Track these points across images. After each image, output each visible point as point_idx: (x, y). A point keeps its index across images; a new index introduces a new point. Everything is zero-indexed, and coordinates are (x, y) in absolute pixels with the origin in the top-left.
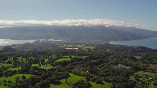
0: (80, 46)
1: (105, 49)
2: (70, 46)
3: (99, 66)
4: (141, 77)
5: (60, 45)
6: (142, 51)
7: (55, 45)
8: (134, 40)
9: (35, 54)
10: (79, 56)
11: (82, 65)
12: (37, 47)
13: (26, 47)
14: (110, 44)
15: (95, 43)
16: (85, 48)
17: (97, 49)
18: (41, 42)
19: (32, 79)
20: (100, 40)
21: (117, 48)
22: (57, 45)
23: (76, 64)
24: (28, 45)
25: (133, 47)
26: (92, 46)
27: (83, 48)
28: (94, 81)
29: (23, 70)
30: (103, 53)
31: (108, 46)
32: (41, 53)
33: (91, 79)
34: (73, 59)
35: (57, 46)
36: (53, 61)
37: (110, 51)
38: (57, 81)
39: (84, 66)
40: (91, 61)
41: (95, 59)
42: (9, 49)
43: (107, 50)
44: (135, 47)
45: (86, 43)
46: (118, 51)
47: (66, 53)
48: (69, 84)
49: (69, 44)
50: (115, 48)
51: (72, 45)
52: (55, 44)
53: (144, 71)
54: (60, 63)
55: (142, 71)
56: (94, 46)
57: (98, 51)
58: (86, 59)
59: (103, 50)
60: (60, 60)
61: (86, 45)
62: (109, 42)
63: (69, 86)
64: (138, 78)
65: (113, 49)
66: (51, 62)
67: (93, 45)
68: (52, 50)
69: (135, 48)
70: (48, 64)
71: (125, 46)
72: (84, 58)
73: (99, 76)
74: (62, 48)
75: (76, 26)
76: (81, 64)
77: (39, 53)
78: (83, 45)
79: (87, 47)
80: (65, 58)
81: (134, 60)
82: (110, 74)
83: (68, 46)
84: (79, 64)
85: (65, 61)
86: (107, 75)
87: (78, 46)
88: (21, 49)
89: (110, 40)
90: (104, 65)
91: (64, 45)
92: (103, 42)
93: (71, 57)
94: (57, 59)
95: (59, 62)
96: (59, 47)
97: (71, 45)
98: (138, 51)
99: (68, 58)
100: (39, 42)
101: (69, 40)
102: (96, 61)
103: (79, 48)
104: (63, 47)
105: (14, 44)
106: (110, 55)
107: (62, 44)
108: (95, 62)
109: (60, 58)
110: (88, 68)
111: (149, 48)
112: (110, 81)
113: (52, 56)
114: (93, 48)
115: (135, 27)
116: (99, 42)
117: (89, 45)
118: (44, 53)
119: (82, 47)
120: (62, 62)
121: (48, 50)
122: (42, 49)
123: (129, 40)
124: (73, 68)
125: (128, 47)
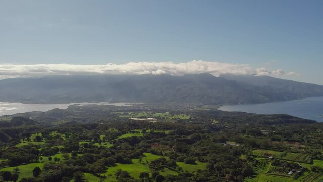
0: (162, 115)
1: (210, 120)
2: (140, 114)
3: (193, 145)
4: (256, 156)
5: (122, 113)
6: (281, 123)
7: (111, 113)
8: (269, 102)
9: (79, 128)
10: (159, 129)
11: (165, 142)
12: (75, 117)
13: (53, 117)
14: (221, 112)
15: (190, 109)
16: (171, 118)
17: (194, 120)
18: (82, 107)
19: (88, 157)
20: (201, 104)
21: (233, 118)
22: (116, 113)
23: (154, 141)
24: (56, 113)
25: (265, 115)
26: (185, 115)
27: (167, 118)
28: (182, 161)
29: (68, 148)
30: (205, 127)
31: (216, 114)
32: (88, 127)
33: (178, 158)
34: (149, 134)
35: (114, 114)
36: (114, 138)
37: (218, 124)
38: (125, 159)
39: (167, 144)
40: (180, 137)
41: (188, 134)
42: (23, 121)
43: (214, 121)
44: (269, 115)
45: (173, 110)
46: (235, 123)
47: (135, 125)
48: (144, 164)
49: (139, 110)
50: (228, 118)
51: (145, 113)
52: (111, 111)
53: (266, 149)
54: (126, 140)
55: (261, 149)
56: (189, 115)
57: (196, 123)
58: (171, 134)
59: (206, 122)
60: (125, 136)
61: (172, 113)
62: (219, 108)
63: (144, 166)
64: (252, 157)
65: (226, 119)
66: (111, 138)
67: (187, 113)
68: (107, 122)
69: (269, 118)
70: (106, 142)
71: (250, 114)
72: (167, 132)
73: (191, 156)
74: (126, 119)
75: (154, 75)
76: (162, 141)
77: (85, 127)
78: (167, 113)
79: (176, 117)
80: (134, 132)
81: (258, 136)
82: (208, 153)
83: (137, 115)
84: (159, 141)
85: (135, 138)
86: (204, 155)
87: (157, 115)
88: (44, 121)
89: (222, 103)
90: (202, 142)
91: (130, 114)
92: (207, 108)
93: (144, 132)
94: (120, 135)
95: (123, 138)
96: (120, 116)
97: (143, 114)
98: (272, 124)
99: (139, 133)
100: (78, 107)
101: (140, 104)
102: (189, 137)
103: (158, 118)
104: (127, 116)
105: (29, 112)
106: (217, 130)
107: (126, 110)
108: (188, 139)
109: (124, 133)
110: (173, 147)
111: (296, 118)
112: (207, 161)
113: (110, 130)
114: (188, 118)
115: (271, 76)
116: (200, 106)
117: (178, 113)
118: (93, 127)
119: (165, 116)
120: (130, 138)
121: (100, 122)
122: (85, 120)
123: (260, 103)
124: (149, 147)
125: (255, 116)
